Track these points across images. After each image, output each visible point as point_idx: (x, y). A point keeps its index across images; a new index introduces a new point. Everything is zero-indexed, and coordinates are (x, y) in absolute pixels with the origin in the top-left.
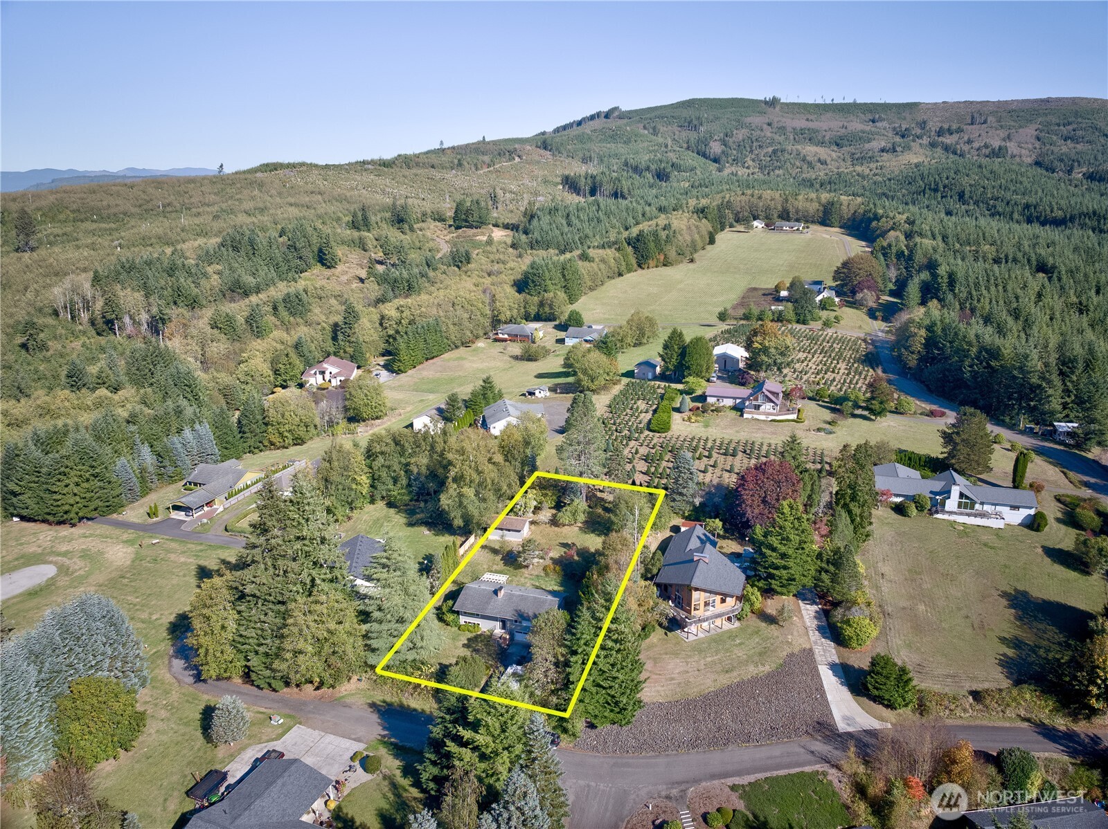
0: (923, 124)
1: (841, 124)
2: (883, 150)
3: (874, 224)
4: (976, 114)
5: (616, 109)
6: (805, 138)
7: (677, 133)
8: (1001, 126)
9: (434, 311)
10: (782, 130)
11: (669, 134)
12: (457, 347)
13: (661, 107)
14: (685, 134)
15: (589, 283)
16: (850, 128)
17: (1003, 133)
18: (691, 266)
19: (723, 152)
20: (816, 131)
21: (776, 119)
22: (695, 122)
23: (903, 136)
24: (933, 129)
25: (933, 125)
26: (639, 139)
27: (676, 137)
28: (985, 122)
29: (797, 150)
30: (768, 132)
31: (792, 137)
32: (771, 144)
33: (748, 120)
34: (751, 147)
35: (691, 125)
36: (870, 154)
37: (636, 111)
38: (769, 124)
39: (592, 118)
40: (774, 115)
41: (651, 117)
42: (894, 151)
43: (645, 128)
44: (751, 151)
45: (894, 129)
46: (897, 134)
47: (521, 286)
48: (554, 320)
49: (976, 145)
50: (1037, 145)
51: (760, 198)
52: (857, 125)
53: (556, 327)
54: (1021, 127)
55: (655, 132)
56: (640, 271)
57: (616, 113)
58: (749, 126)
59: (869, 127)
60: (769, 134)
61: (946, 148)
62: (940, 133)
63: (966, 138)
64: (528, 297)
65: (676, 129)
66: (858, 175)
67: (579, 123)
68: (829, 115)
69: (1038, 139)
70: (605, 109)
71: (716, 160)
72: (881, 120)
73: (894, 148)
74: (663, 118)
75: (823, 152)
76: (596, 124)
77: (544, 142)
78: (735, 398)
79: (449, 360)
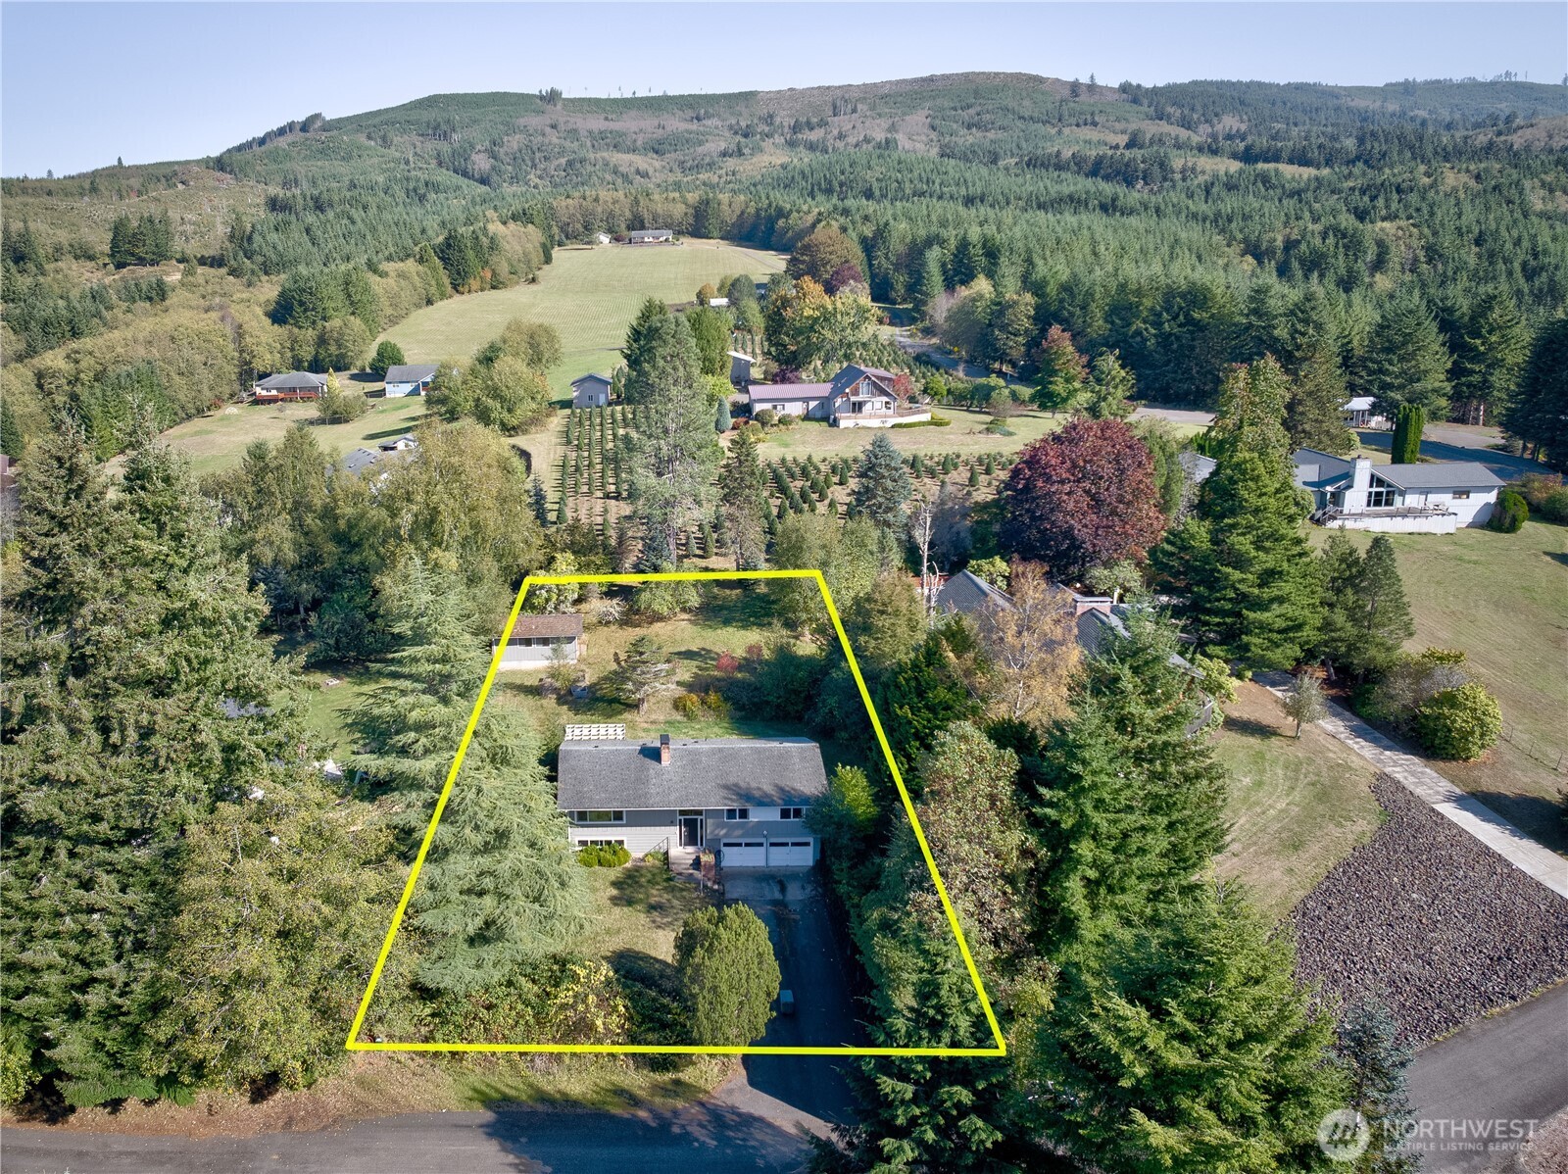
0: (769, 119)
1: (656, 123)
2: (724, 154)
3: (781, 222)
4: (840, 101)
5: (317, 116)
6: (607, 145)
7: (418, 144)
8: (880, 115)
9: (141, 351)
10: (573, 133)
11: (408, 147)
12: (189, 417)
13: (387, 110)
14: (431, 146)
15: (389, 311)
16: (669, 129)
17: (885, 123)
18: (533, 287)
19: (493, 168)
20: (621, 134)
21: (562, 120)
22: (444, 127)
23: (746, 136)
24: (786, 124)
25: (784, 119)
26: (365, 153)
27: (418, 150)
28: (854, 111)
29: (603, 159)
30: (553, 138)
31: (589, 144)
32: (561, 154)
33: (522, 121)
34: (533, 160)
35: (438, 131)
36: (707, 160)
37: (348, 119)
38: (554, 127)
39: (281, 132)
40: (557, 113)
41: (377, 125)
42: (740, 154)
43: (369, 138)
44: (534, 166)
45: (731, 127)
46: (736, 133)
47: (281, 313)
48: (346, 368)
49: (852, 140)
50: (934, 135)
51: (596, 200)
52: (676, 124)
53: (353, 377)
54: (904, 114)
55: (386, 142)
56: (457, 298)
57: (318, 124)
58: (525, 130)
59: (694, 126)
60: (555, 140)
61: (811, 147)
62: (796, 128)
63: (835, 132)
64: (296, 330)
65: (417, 140)
66: (704, 184)
67: (262, 141)
68: (633, 113)
69: (934, 128)
70: (301, 118)
71: (484, 181)
72: (708, 116)
73: (739, 150)
74: (393, 124)
75: (641, 162)
76: (289, 138)
77: (220, 164)
78: (806, 400)
79: (182, 437)
